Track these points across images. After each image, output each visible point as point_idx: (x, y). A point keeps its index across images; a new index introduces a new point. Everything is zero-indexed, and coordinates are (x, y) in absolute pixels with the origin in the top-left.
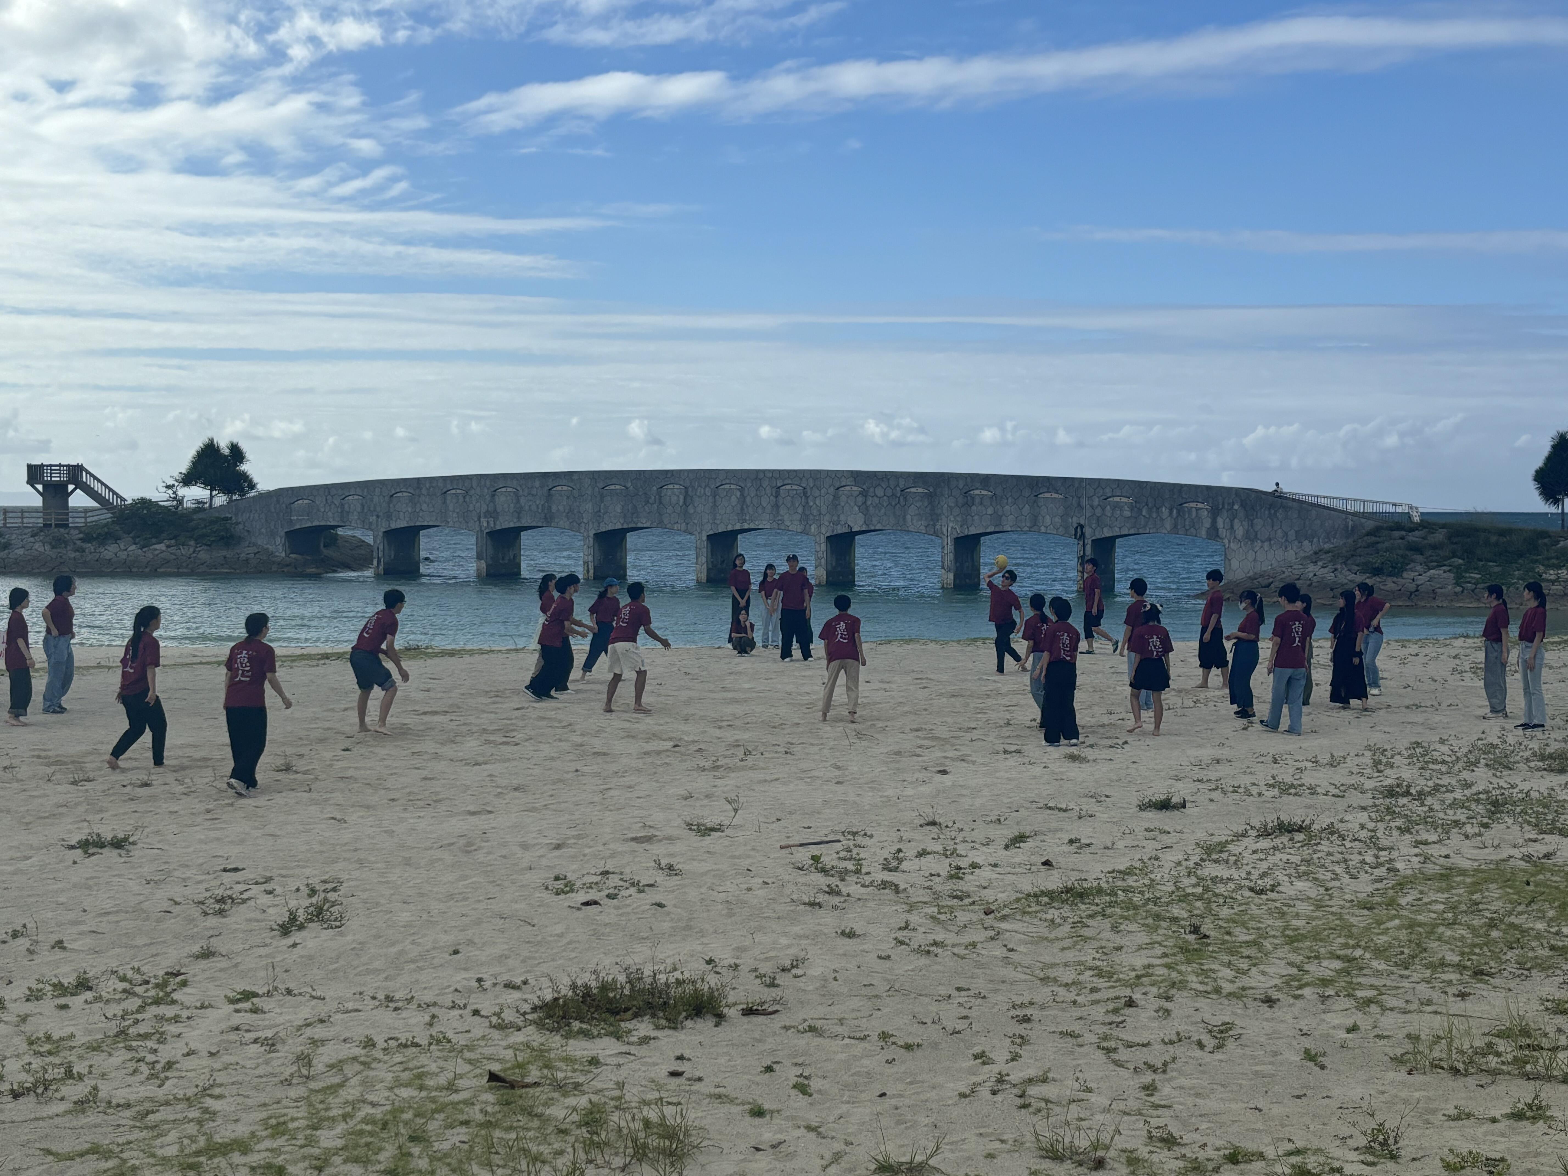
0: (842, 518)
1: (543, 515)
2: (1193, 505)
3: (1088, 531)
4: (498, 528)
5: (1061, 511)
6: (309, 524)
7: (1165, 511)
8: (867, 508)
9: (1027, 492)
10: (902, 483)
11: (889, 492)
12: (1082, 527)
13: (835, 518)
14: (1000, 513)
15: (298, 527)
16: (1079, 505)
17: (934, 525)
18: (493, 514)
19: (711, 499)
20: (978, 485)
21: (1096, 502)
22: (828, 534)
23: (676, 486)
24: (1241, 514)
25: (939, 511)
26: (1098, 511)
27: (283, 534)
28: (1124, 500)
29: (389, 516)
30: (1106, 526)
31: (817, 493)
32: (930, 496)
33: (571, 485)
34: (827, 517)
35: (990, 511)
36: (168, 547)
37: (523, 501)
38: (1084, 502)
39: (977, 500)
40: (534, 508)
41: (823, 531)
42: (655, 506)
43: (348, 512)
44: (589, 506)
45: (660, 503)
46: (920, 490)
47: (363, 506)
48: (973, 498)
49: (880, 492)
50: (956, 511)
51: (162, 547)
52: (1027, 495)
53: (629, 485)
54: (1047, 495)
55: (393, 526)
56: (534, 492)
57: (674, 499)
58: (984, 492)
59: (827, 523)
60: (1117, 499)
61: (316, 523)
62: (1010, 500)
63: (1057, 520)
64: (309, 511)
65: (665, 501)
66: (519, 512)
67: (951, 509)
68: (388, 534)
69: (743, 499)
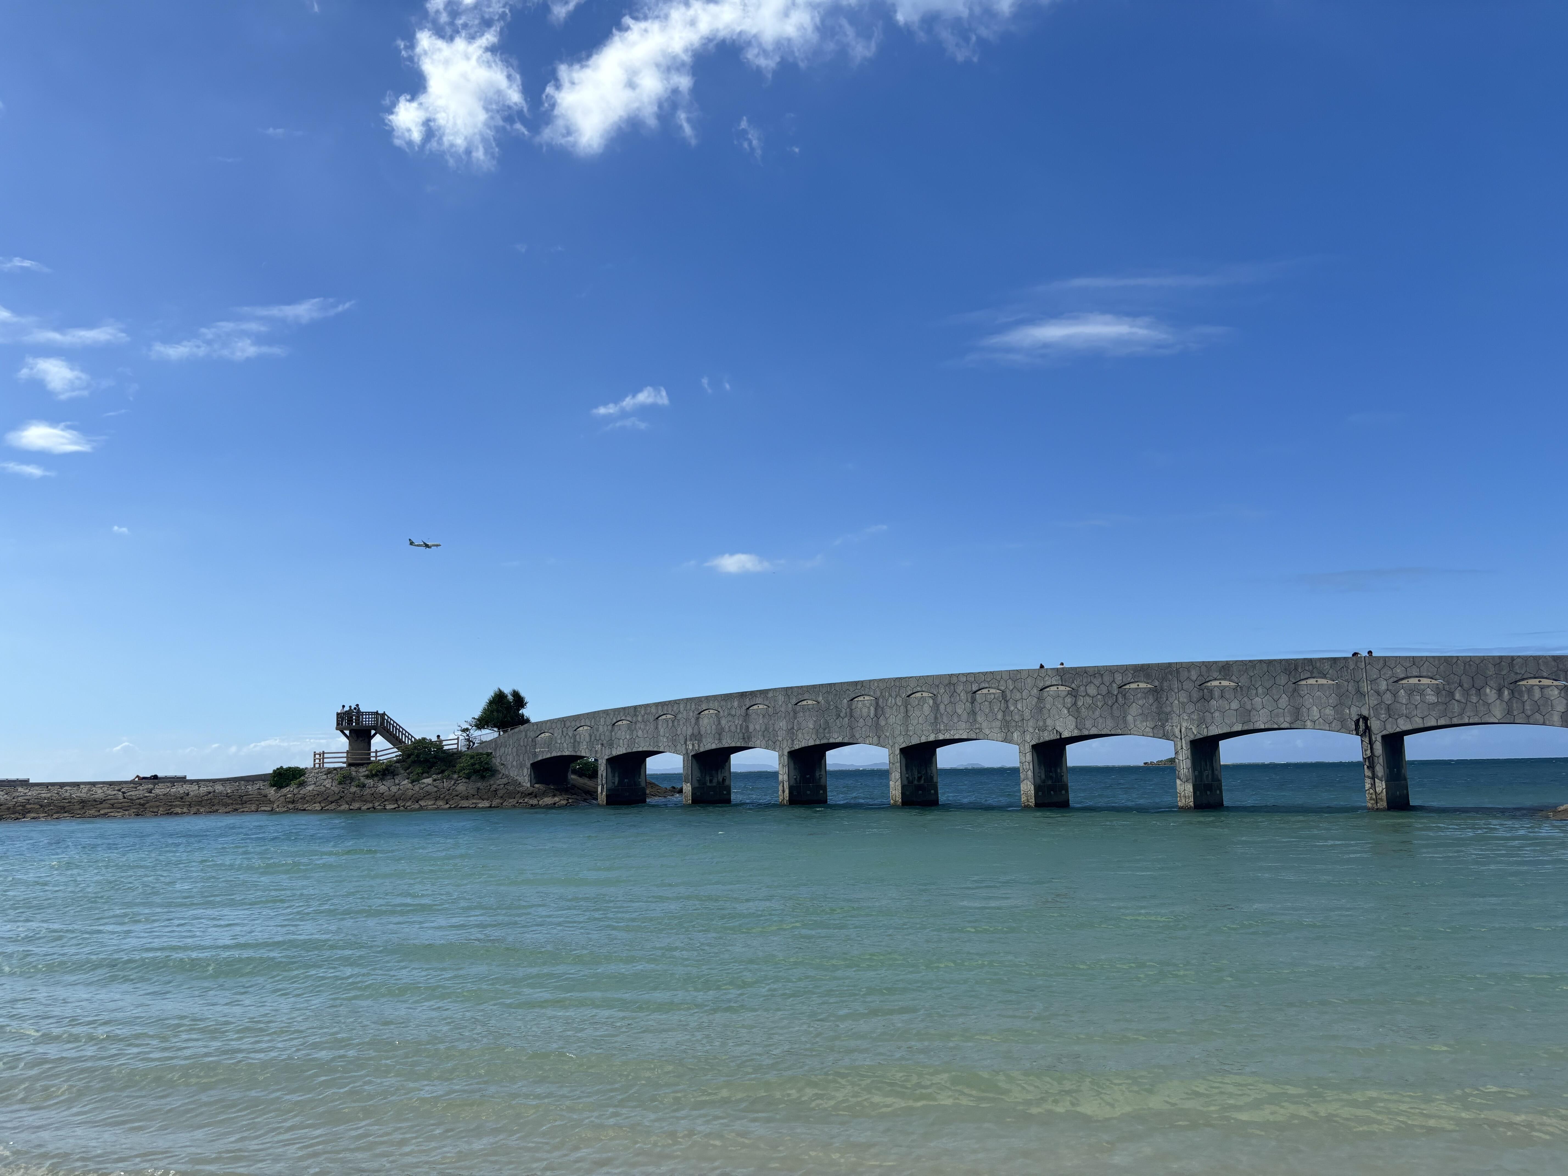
0: (1049, 722)
1: (741, 735)
2: (1534, 682)
3: (1375, 724)
4: (702, 750)
5: (1333, 700)
6: (549, 756)
7: (1490, 693)
8: (1078, 710)
9: (1282, 678)
10: (1119, 679)
11: (1104, 689)
12: (1366, 719)
13: (1041, 723)
14: (1249, 707)
15: (540, 758)
16: (1358, 691)
17: (1163, 726)
18: (697, 737)
19: (902, 709)
20: (1216, 674)
21: (1383, 686)
22: (1033, 743)
23: (867, 698)
25: (1168, 709)
26: (1388, 698)
27: (529, 766)
28: (1425, 681)
29: (611, 745)
30: (1400, 716)
31: (1018, 696)
32: (1155, 692)
33: (767, 703)
34: (1031, 723)
35: (1235, 705)
37: (723, 722)
38: (1365, 687)
39: (1217, 693)
40: (733, 728)
41: (1028, 738)
42: (846, 719)
43: (579, 743)
44: (783, 724)
45: (851, 716)
46: (1142, 685)
47: (591, 736)
48: (1211, 691)
49: (1092, 691)
50: (1190, 708)
52: (1283, 682)
53: (820, 699)
54: (1312, 681)
55: (615, 753)
56: (733, 713)
57: (865, 710)
58: (1225, 683)
59: (1031, 730)
60: (1414, 681)
61: (554, 754)
62: (1260, 690)
63: (1329, 711)
64: (549, 744)
65: (857, 714)
66: (720, 733)
67: (1183, 705)
68: (612, 761)
69: (936, 707)
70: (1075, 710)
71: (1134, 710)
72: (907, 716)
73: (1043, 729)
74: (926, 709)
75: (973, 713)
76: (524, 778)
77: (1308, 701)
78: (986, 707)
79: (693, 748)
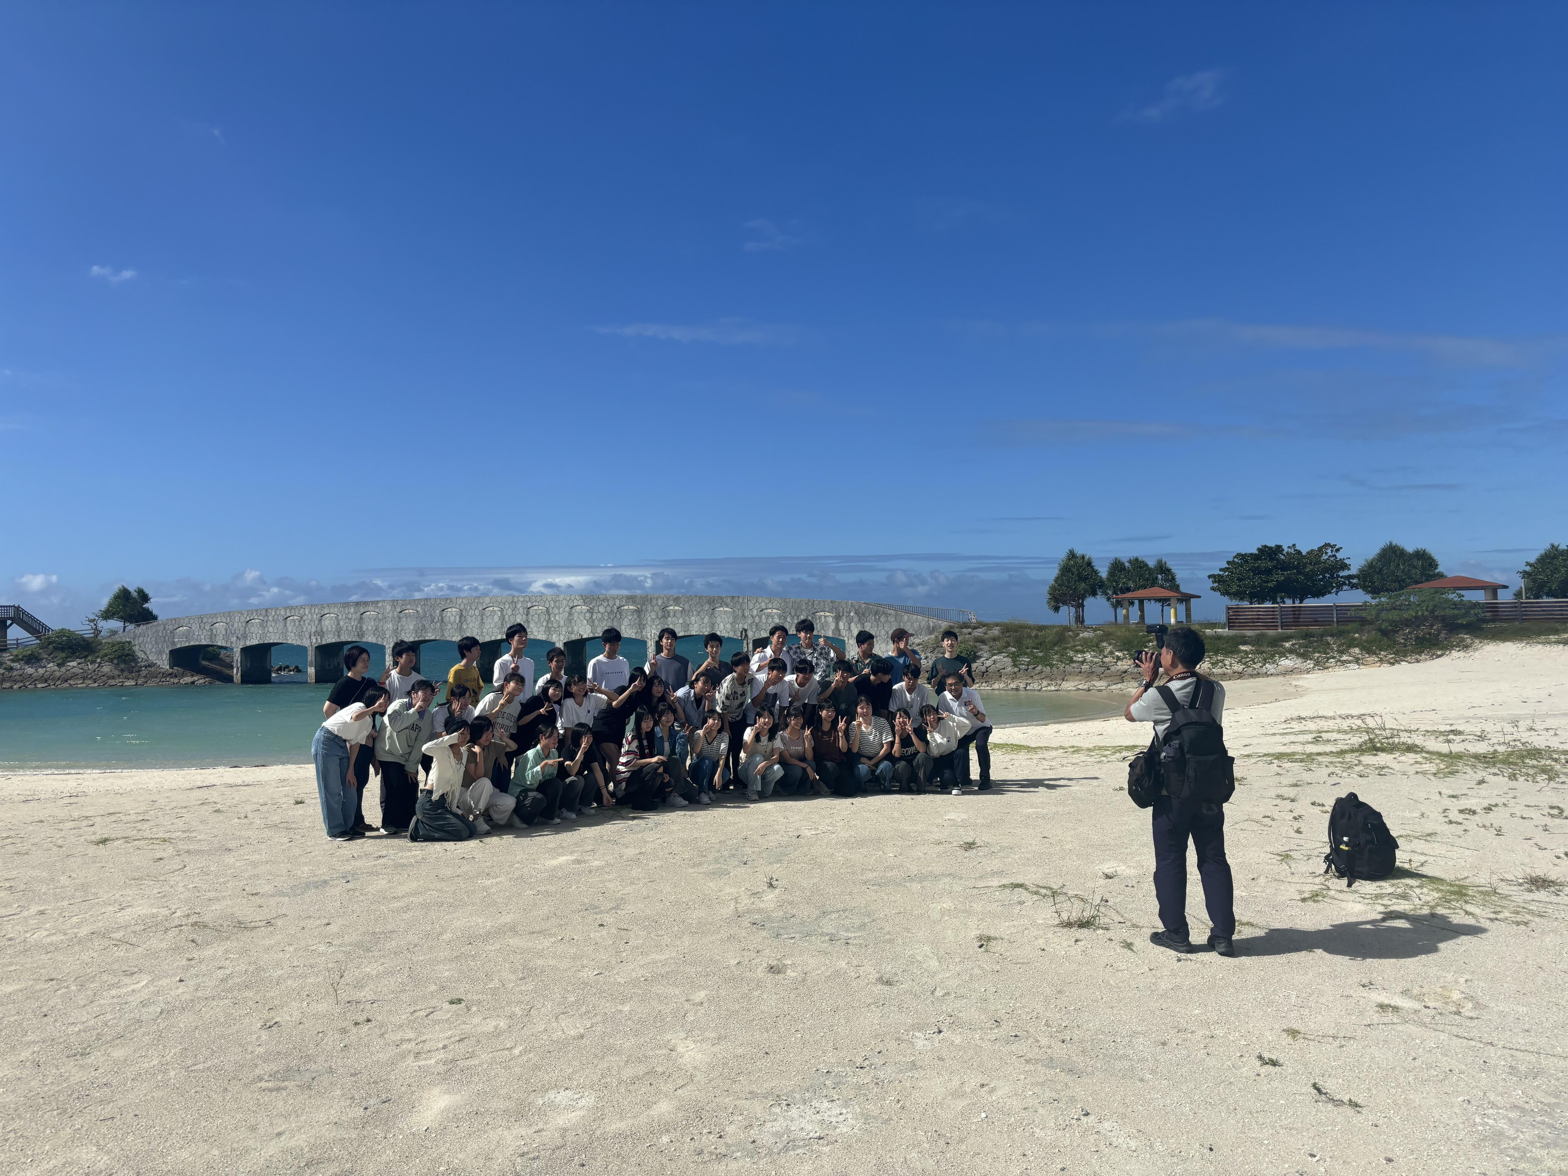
0: (575, 628)
1: (356, 633)
2: (822, 613)
3: (750, 634)
4: (324, 643)
5: (731, 620)
6: (187, 644)
8: (593, 621)
9: (707, 607)
10: (618, 603)
11: (609, 609)
12: (746, 631)
13: (570, 629)
14: (688, 622)
15: (178, 646)
16: (744, 616)
17: (641, 632)
18: (320, 633)
19: (479, 618)
20: (672, 603)
21: (755, 612)
22: (565, 641)
23: (454, 609)
24: (856, 619)
25: (645, 622)
26: (757, 620)
27: (168, 652)
28: (774, 611)
29: (245, 637)
30: (762, 629)
31: (556, 611)
32: (638, 612)
33: (377, 610)
34: (564, 629)
35: (681, 621)
36: (79, 664)
37: (342, 623)
38: (747, 613)
39: (672, 614)
40: (350, 628)
41: (562, 639)
42: (438, 624)
43: (215, 635)
44: (390, 626)
45: (442, 621)
46: (631, 607)
47: (226, 630)
48: (669, 612)
49: (602, 609)
50: (657, 622)
51: (74, 664)
52: (707, 609)
53: (419, 609)
54: (721, 609)
55: (248, 644)
56: (350, 616)
57: (452, 618)
58: (676, 608)
59: (564, 633)
60: (770, 611)
61: (192, 643)
62: (695, 613)
63: (728, 626)
64: (187, 635)
65: (446, 620)
66: (339, 631)
67: (653, 620)
68: (246, 650)
72: (482, 623)
73: (571, 633)
74: (496, 618)
76: (163, 662)
77: (719, 620)
78: (536, 617)
79: (316, 641)
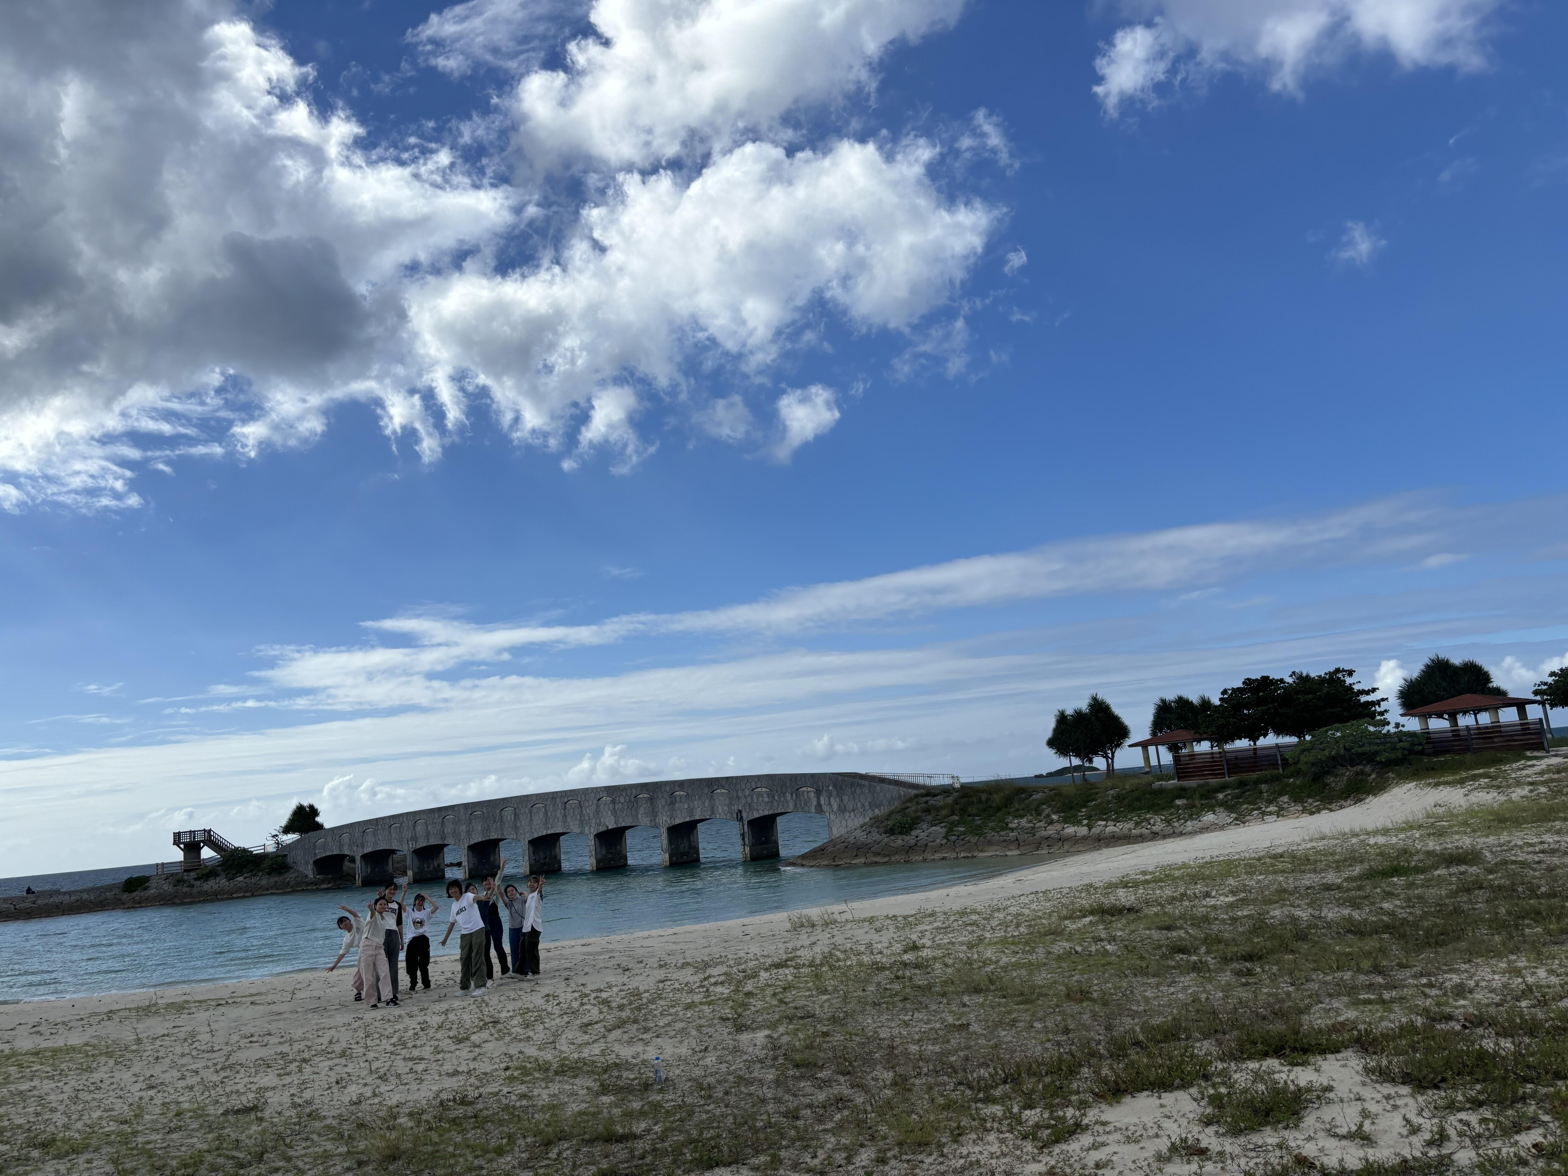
0: (602, 819)
1: (439, 836)
2: (804, 788)
3: (744, 815)
4: (418, 847)
5: (727, 802)
6: (326, 855)
7: (788, 795)
9: (706, 790)
10: (634, 792)
11: (626, 798)
12: (741, 811)
13: (598, 820)
14: (693, 806)
15: (319, 857)
16: (736, 797)
17: (655, 820)
18: (415, 838)
20: (678, 788)
21: (748, 793)
22: (595, 831)
23: (508, 810)
24: (834, 793)
25: (657, 810)
26: (749, 799)
27: (313, 862)
28: (764, 790)
29: (363, 846)
30: (754, 809)
31: (587, 805)
32: (651, 799)
33: (454, 814)
34: (593, 820)
35: (686, 806)
37: (429, 828)
38: (740, 794)
39: (680, 799)
40: (434, 832)
41: (592, 829)
42: (497, 823)
43: (343, 846)
44: (463, 828)
45: (500, 821)
46: (645, 796)
47: (350, 840)
48: (677, 798)
49: (622, 800)
50: (668, 808)
51: (241, 878)
52: (708, 792)
53: (483, 811)
54: (718, 792)
55: (366, 851)
56: (435, 822)
57: (507, 817)
58: (683, 793)
59: (593, 824)
60: (760, 790)
61: (329, 854)
62: (698, 797)
63: (726, 808)
64: (324, 846)
65: (505, 820)
66: (428, 836)
67: (663, 807)
68: (365, 857)
69: (546, 813)
70: (614, 812)
71: (642, 810)
72: (531, 820)
73: (599, 824)
74: (541, 814)
75: (565, 816)
76: (309, 871)
77: (717, 803)
78: (571, 812)
79: (413, 846)
